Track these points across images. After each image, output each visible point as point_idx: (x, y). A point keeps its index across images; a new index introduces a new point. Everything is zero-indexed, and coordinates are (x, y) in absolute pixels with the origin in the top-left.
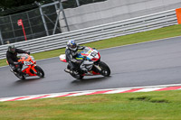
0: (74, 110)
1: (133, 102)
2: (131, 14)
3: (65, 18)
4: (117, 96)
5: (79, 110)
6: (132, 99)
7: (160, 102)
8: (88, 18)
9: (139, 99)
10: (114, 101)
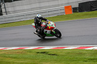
0: (7, 57)
1: (38, 54)
2: (40, 8)
3: (5, 8)
4: (30, 51)
5: (9, 57)
6: (38, 53)
7: (53, 55)
8: (17, 8)
9: (42, 53)
10: (29, 53)
